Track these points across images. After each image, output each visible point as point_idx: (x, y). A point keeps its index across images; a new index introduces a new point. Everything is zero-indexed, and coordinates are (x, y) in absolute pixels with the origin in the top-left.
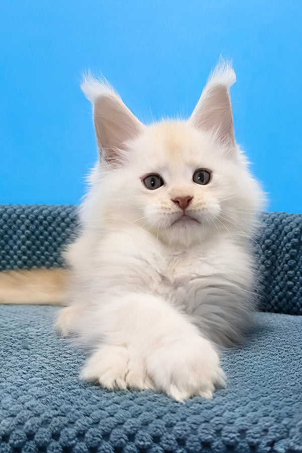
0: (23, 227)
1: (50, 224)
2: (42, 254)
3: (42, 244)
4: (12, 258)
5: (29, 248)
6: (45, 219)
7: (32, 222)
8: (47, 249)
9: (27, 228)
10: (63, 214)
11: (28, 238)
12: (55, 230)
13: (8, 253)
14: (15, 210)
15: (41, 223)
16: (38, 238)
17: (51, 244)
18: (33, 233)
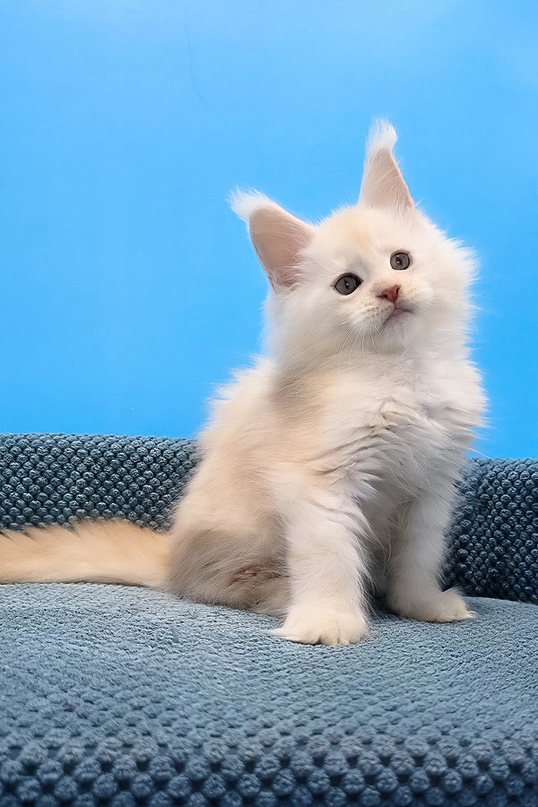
0: (81, 467)
1: (122, 463)
2: (108, 506)
3: (108, 492)
4: (62, 511)
5: (88, 498)
6: (115, 456)
7: (96, 460)
8: (114, 500)
9: (89, 468)
10: (142, 449)
11: (88, 483)
12: (128, 472)
13: (56, 504)
14: (70, 442)
15: (109, 462)
16: (102, 484)
17: (121, 493)
18: (96, 476)
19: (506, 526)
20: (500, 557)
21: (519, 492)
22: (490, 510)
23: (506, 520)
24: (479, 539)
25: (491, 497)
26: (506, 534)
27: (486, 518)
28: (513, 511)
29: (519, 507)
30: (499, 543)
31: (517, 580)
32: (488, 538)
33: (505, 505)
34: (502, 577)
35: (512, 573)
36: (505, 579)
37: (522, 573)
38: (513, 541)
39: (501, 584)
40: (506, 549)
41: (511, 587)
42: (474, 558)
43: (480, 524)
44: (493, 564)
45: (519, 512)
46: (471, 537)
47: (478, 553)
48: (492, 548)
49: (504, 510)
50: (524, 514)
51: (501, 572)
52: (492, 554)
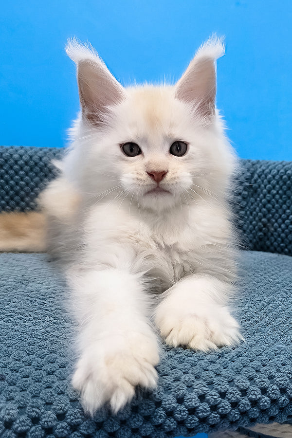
19: (269, 206)
20: (265, 225)
21: (278, 183)
22: (259, 195)
23: (269, 202)
24: (251, 213)
25: (259, 186)
26: (269, 211)
27: (256, 200)
28: (274, 196)
29: (278, 193)
30: (265, 216)
31: (276, 240)
32: (257, 213)
33: (269, 192)
34: (266, 238)
35: (272, 235)
36: (268, 239)
37: (279, 236)
38: (273, 215)
39: (265, 242)
40: (269, 220)
41: (272, 244)
42: (248, 226)
43: (252, 204)
44: (260, 230)
45: (277, 197)
46: (246, 212)
47: (251, 223)
48: (260, 220)
49: (268, 195)
50: (281, 198)
51: (265, 234)
52: (260, 224)
